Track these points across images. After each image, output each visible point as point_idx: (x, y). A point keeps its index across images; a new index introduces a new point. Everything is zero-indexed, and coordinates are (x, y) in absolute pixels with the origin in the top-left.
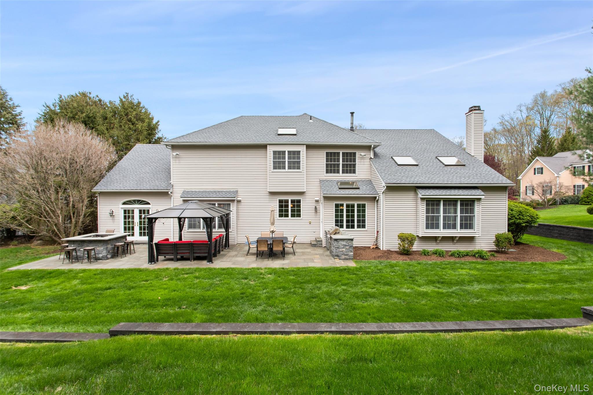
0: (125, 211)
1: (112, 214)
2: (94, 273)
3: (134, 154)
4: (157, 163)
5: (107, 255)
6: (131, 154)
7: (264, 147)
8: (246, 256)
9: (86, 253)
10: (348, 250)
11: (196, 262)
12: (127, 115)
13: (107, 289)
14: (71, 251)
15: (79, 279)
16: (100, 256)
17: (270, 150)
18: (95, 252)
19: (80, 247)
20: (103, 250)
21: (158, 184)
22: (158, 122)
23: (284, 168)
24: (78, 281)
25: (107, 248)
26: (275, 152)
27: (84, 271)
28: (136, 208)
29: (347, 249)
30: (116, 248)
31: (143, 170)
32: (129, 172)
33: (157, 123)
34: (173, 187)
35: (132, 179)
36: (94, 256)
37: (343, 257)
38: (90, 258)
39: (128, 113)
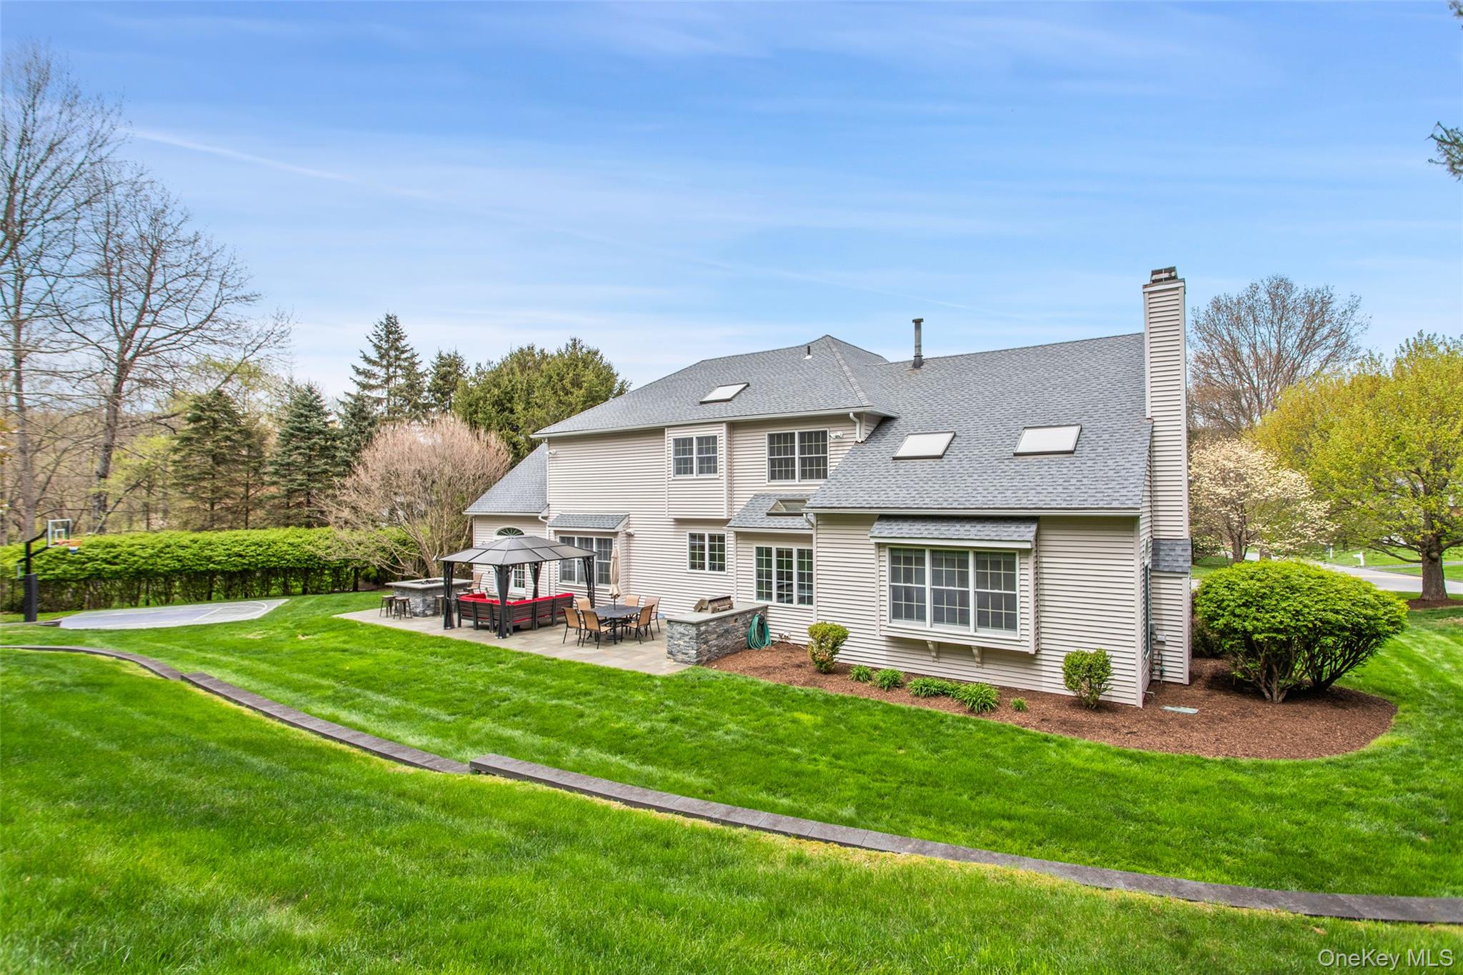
7: (658, 432)
10: (688, 645)
20: (420, 603)
23: (693, 472)
25: (424, 600)
26: (677, 441)
29: (686, 642)
34: (548, 507)
37: (680, 656)
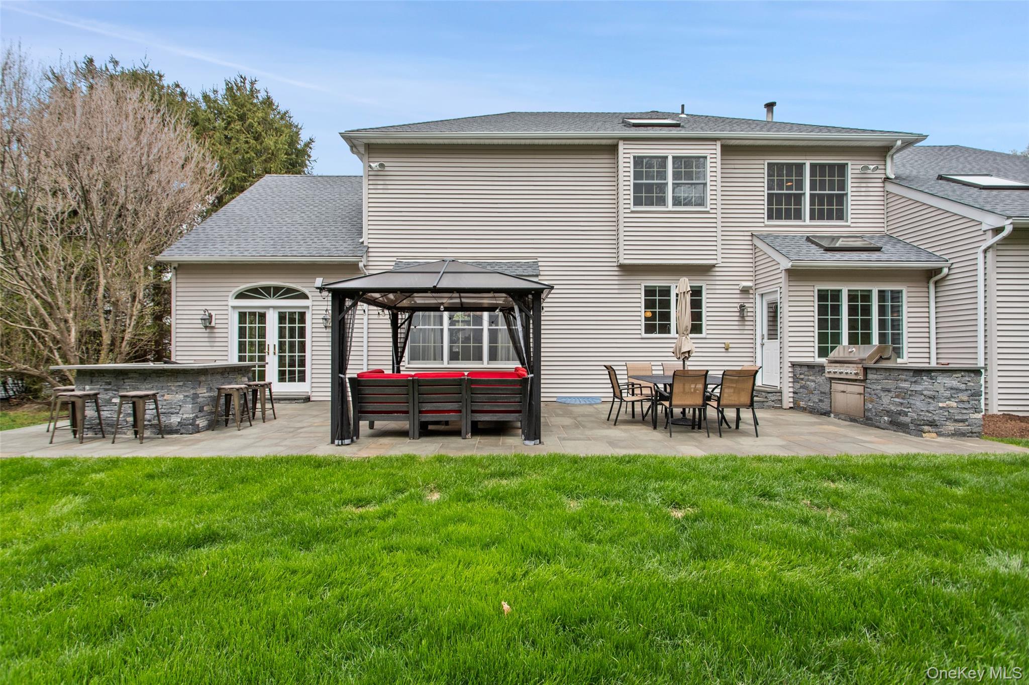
0: (242, 316)
1: (208, 323)
2: (149, 469)
3: (261, 191)
4: (320, 207)
5: (194, 419)
6: (254, 191)
8: (613, 427)
9: (128, 408)
10: (967, 405)
11: (478, 440)
12: (242, 118)
13: (197, 542)
14: (79, 402)
15: (86, 494)
16: (175, 420)
17: (627, 154)
18: (157, 408)
19: (111, 394)
20: (185, 402)
21: (328, 245)
22: (312, 141)
23: (662, 201)
24: (78, 500)
25: (195, 396)
26: (638, 161)
27: (113, 463)
28: (272, 307)
29: (963, 402)
30: (222, 401)
31: (287, 219)
32: (253, 223)
33: (307, 145)
34: (367, 252)
35: (260, 235)
36: (156, 422)
37: (951, 427)
38: (139, 423)
39: (244, 114)
